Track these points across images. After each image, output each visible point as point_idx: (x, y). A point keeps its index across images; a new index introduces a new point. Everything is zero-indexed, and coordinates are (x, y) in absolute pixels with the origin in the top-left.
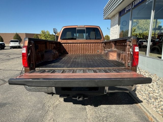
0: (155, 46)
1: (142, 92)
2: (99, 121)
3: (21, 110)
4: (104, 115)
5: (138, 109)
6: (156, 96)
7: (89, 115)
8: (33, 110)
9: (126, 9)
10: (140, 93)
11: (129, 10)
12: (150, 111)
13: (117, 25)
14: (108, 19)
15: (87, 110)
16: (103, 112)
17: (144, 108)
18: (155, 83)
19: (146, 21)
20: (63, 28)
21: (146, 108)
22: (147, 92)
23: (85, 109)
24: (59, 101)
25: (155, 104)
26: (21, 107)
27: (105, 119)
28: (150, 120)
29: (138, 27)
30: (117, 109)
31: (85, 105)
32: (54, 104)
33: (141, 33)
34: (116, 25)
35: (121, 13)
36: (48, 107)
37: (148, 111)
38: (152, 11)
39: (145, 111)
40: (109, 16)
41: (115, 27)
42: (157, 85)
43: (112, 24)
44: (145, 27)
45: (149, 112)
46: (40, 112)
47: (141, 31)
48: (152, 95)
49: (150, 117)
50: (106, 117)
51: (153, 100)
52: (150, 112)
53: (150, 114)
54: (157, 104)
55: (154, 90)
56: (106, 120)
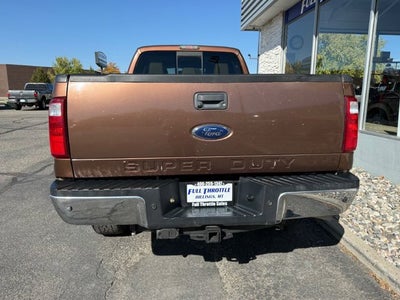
0: (376, 105)
1: (355, 222)
2: (258, 298)
3: (34, 281)
4: (270, 282)
5: (352, 263)
6: (391, 229)
7: (228, 286)
8: (70, 280)
9: (303, 6)
10: (350, 224)
11: (312, 7)
12: (381, 265)
13: (280, 47)
14: (254, 29)
15: (222, 274)
16: (266, 276)
17: (367, 259)
18: (385, 198)
19: (348, 38)
20: (139, 52)
21: (371, 258)
22: (367, 222)
23: (216, 270)
24: (141, 254)
25: (390, 250)
26: (32, 274)
27: (272, 292)
28: (383, 288)
29: (328, 54)
30: (300, 266)
31: (213, 260)
32: (126, 262)
33: (337, 69)
34: (276, 46)
35: (289, 15)
36: (112, 272)
37: (376, 267)
38: (372, 13)
39: (369, 266)
40: (257, 23)
41: (274, 51)
42: (390, 202)
43: (264, 43)
44: (345, 55)
45: (379, 269)
46: (94, 285)
47: (335, 66)
48: (380, 227)
49: (384, 280)
50: (276, 287)
51: (384, 240)
52: (383, 269)
53: (382, 272)
54: (395, 248)
55: (384, 216)
56: (276, 296)
